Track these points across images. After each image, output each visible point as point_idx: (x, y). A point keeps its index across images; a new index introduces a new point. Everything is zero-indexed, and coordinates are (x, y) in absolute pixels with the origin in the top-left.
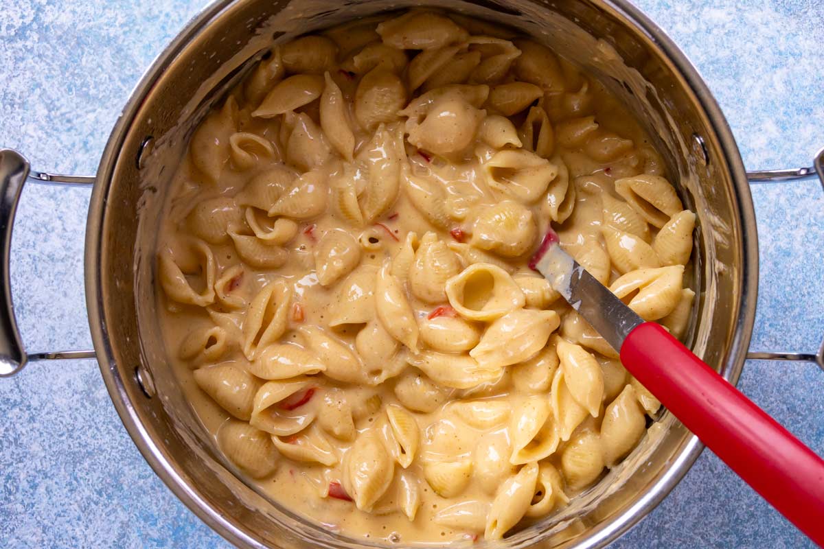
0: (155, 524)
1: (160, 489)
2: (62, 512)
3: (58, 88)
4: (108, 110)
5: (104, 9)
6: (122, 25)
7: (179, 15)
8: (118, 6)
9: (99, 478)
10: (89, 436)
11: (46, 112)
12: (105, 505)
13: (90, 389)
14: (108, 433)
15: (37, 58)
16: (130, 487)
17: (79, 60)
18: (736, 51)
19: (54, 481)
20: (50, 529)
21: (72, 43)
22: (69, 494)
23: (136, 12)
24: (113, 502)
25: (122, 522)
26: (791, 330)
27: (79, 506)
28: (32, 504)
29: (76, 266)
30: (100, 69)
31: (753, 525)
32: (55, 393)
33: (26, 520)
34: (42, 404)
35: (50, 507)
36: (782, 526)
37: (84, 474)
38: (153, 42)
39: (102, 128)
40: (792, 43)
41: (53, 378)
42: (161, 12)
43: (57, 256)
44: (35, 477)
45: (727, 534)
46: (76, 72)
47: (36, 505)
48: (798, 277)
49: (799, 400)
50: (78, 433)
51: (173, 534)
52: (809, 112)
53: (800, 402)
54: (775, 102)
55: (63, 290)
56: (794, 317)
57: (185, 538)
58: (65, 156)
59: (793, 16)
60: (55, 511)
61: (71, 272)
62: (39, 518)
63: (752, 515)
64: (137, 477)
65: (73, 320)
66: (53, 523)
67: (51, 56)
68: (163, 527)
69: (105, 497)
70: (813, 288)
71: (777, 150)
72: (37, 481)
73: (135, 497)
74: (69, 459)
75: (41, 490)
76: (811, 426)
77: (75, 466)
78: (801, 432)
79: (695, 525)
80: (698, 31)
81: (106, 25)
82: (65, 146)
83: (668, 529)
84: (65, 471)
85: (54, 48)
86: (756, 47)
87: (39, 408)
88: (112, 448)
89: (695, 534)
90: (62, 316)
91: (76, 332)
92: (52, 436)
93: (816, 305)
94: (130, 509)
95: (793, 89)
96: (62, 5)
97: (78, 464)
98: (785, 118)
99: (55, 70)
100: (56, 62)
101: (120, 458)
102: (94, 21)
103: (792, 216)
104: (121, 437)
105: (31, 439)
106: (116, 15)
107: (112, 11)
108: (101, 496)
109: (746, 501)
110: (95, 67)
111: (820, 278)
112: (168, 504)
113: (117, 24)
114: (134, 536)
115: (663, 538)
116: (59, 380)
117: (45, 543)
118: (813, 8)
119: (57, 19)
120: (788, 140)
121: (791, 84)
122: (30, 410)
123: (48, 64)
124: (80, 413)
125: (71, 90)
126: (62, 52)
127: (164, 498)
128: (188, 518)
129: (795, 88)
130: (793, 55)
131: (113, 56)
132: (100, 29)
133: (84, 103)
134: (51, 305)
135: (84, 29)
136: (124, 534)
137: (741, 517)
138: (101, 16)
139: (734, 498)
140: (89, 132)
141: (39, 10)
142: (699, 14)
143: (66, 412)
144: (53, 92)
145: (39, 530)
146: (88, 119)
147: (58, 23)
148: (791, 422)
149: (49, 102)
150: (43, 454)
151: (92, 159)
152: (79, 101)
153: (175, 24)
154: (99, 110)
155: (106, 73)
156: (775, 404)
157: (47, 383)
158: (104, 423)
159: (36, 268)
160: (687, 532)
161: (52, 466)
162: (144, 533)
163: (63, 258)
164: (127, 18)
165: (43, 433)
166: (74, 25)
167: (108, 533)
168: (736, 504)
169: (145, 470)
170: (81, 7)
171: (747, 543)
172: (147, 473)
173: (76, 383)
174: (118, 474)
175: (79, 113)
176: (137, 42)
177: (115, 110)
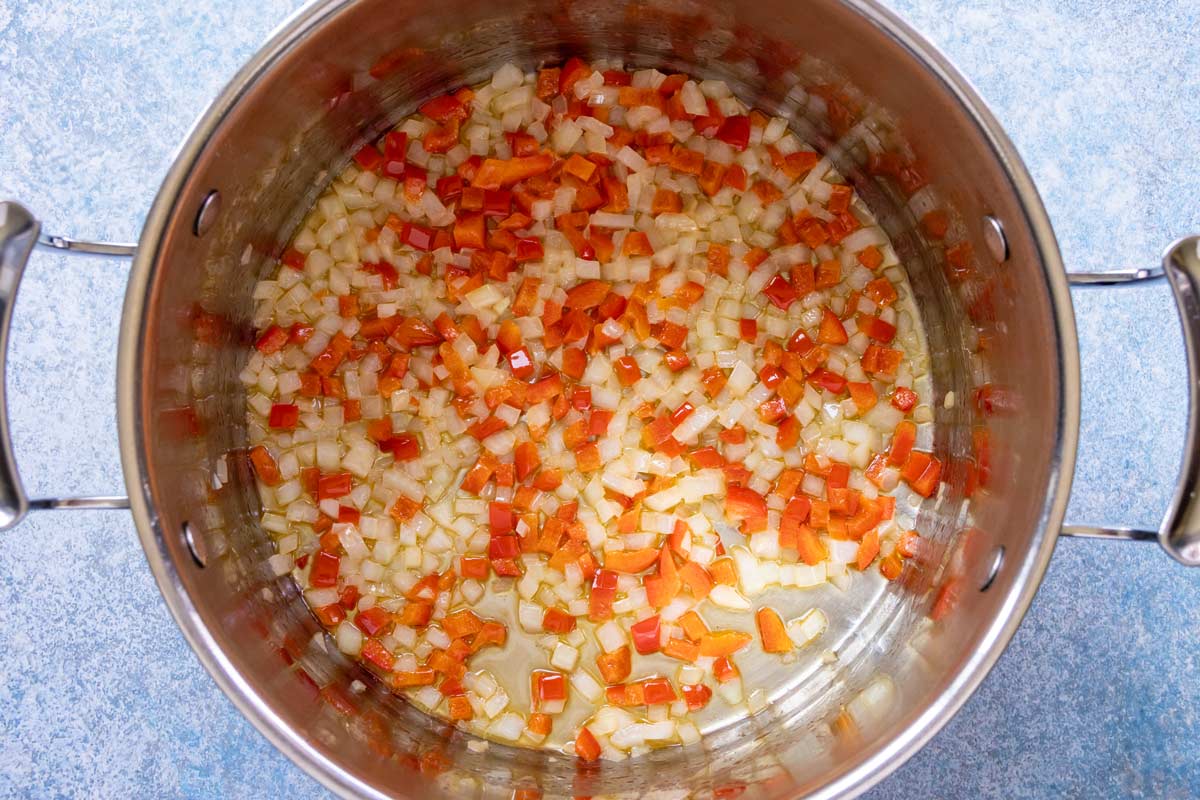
0: (197, 745)
1: (204, 694)
2: (61, 730)
3: (47, 123)
4: (120, 153)
5: (113, 8)
6: (139, 32)
7: (222, 18)
9: (115, 680)
10: (99, 620)
11: (30, 156)
12: (123, 719)
13: (99, 553)
14: (127, 616)
15: (15, 80)
16: (159, 693)
17: (78, 82)
18: (1003, 66)
19: (48, 687)
20: (44, 757)
21: (68, 58)
22: (71, 705)
23: (159, 14)
24: (135, 714)
25: (149, 744)
26: (1086, 452)
27: (86, 722)
28: (16, 720)
29: (77, 377)
30: (108, 95)
31: (1039, 724)
32: (48, 559)
33: (8, 743)
34: (29, 576)
35: (42, 724)
36: (1078, 724)
37: (91, 676)
38: (186, 56)
39: (112, 179)
40: (1080, 57)
41: (45, 538)
42: (195, 13)
43: (48, 363)
44: (21, 681)
45: (1004, 737)
46: (74, 98)
47: (22, 722)
48: (1094, 378)
49: (1098, 549)
50: (83, 616)
51: (223, 759)
52: (1104, 150)
53: (1099, 552)
54: (1058, 137)
55: (58, 411)
57: (240, 764)
58: (58, 219)
59: (1079, 19)
60: (50, 729)
61: (70, 384)
62: (26, 741)
64: (169, 677)
65: (73, 454)
66: (47, 748)
67: (36, 76)
68: (208, 749)
69: (124, 707)
70: (1114, 394)
71: (1062, 203)
72: (22, 687)
73: (166, 707)
74: (71, 654)
75: (30, 699)
76: (1114, 585)
77: (78, 665)
78: (1102, 593)
80: (951, 40)
81: (117, 31)
82: (59, 205)
84: (65, 671)
85: (41, 65)
86: (1031, 61)
87: (24, 582)
88: (133, 636)
90: (57, 449)
91: (78, 471)
92: (44, 621)
93: (1119, 417)
94: (159, 724)
95: (1082, 118)
97: (83, 661)
98: (1072, 160)
99: (41, 96)
100: (45, 85)
101: (144, 651)
102: (99, 25)
104: (145, 621)
105: (13, 627)
106: (131, 18)
107: (125, 12)
108: (117, 706)
109: (1029, 691)
110: (101, 92)
111: (1123, 379)
112: (216, 715)
113: (132, 30)
114: (166, 762)
116: (54, 541)
117: (36, 776)
118: (1107, 7)
120: (1078, 190)
121: (1078, 112)
122: (11, 584)
123: (32, 87)
124: (85, 588)
125: (67, 126)
126: (53, 71)
127: (208, 707)
129: (1084, 118)
130: (1081, 72)
131: (127, 75)
132: (108, 36)
133: (86, 144)
134: (40, 433)
135: (85, 37)
136: (152, 761)
137: (1023, 714)
138: (109, 19)
139: (1012, 686)
140: (94, 184)
141: (18, 9)
142: (952, 16)
143: (64, 586)
144: (41, 128)
145: (26, 757)
146: (91, 166)
147: (47, 29)
148: (1088, 579)
149: (35, 141)
150: (32, 649)
151: (97, 224)
152: (77, 140)
153: (217, 31)
154: (108, 153)
155: (117, 101)
156: (1066, 555)
157: (36, 545)
158: (120, 601)
159: (18, 381)
160: (948, 736)
161: (45, 665)
162: (180, 758)
163: (58, 366)
164: (146, 21)
165: (30, 618)
166: (70, 32)
167: (128, 759)
168: (1015, 695)
169: (182, 668)
170: (79, 6)
171: (1030, 749)
172: (185, 672)
173: (79, 545)
174: (142, 674)
175: (78, 157)
176: (161, 55)
177: (130, 153)
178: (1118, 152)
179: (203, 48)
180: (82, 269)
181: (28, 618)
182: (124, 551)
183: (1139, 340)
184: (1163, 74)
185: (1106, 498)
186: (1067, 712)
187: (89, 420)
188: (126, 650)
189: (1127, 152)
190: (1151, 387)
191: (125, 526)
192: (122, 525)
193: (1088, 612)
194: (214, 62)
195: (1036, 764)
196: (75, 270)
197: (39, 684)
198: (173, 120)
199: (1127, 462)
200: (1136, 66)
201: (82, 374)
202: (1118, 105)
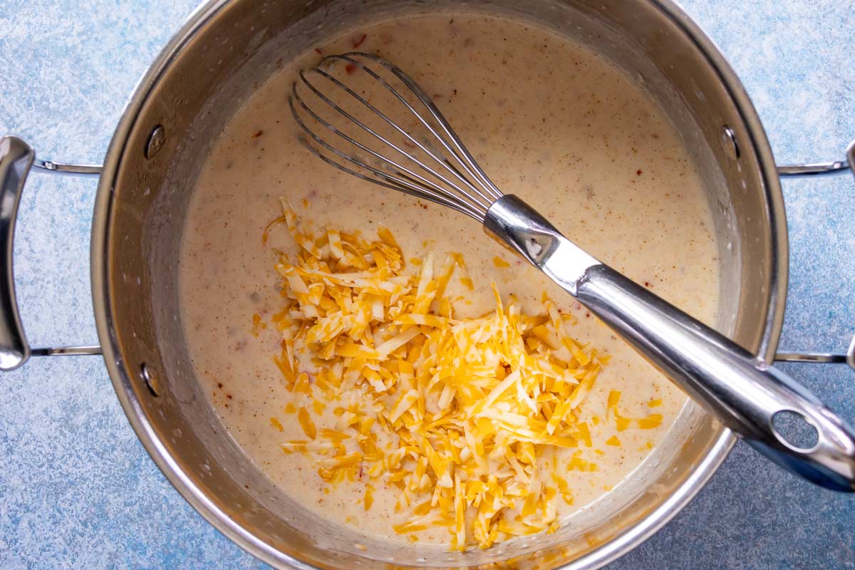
0: (145, 553)
1: (148, 516)
2: (47, 546)
3: (17, 105)
4: (70, 124)
5: (60, 18)
6: (79, 34)
7: (139, 20)
8: (74, 15)
9: (83, 508)
10: (70, 465)
12: (91, 536)
13: (68, 416)
14: (90, 461)
16: (116, 516)
17: (37, 74)
18: (721, 19)
19: (37, 515)
20: (36, 565)
21: (29, 57)
22: (53, 527)
23: (94, 20)
24: (99, 532)
25: (110, 553)
27: (64, 539)
28: (15, 539)
29: (46, 288)
30: (59, 82)
31: (771, 515)
32: (32, 422)
33: (10, 557)
34: (19, 435)
35: (34, 542)
36: (801, 514)
37: (67, 505)
38: (114, 49)
39: (65, 143)
40: (780, 8)
41: (29, 407)
42: (119, 18)
43: (25, 279)
44: (17, 511)
45: (744, 526)
46: (34, 86)
47: (19, 541)
49: (810, 381)
50: (59, 462)
51: (164, 563)
52: (802, 77)
53: (811, 383)
54: (766, 69)
55: (34, 313)
56: (801, 293)
57: (176, 566)
60: (39, 546)
61: (42, 294)
62: (23, 554)
63: (770, 504)
64: (123, 505)
66: (38, 559)
67: (7, 71)
68: (153, 556)
69: (91, 528)
70: (817, 262)
71: (772, 119)
72: (18, 516)
73: (122, 526)
74: (51, 490)
75: (24, 524)
77: (57, 498)
79: (709, 518)
81: (63, 34)
83: (682, 524)
84: (48, 503)
85: (11, 62)
86: (742, 13)
87: (16, 439)
88: (95, 476)
89: (710, 528)
92: (32, 467)
93: (823, 279)
94: (117, 539)
95: (783, 55)
96: (16, 17)
97: (61, 495)
98: (777, 86)
99: (13, 86)
100: (14, 77)
101: (103, 486)
102: (50, 31)
103: (791, 188)
104: (104, 464)
105: (10, 472)
106: (73, 24)
107: (69, 20)
108: (86, 526)
109: (762, 490)
110: (54, 79)
111: (824, 250)
112: (157, 531)
113: (74, 33)
114: (123, 567)
115: (677, 534)
116: (36, 409)
119: (12, 32)
120: (782, 109)
121: (781, 49)
122: (7, 441)
123: (5, 80)
124: (59, 442)
125: (31, 106)
126: (19, 66)
127: (152, 525)
128: (178, 544)
129: (785, 53)
130: (781, 19)
131: (72, 67)
132: (57, 39)
133: (45, 118)
135: (40, 40)
136: (113, 566)
137: (758, 507)
138: (57, 26)
139: (749, 487)
143: (44, 441)
144: (12, 109)
145: (23, 566)
146: (50, 134)
147: (13, 37)
149: (9, 118)
150: (24, 487)
152: (39, 116)
153: (135, 29)
154: (61, 124)
155: (66, 86)
157: (24, 412)
158: (85, 450)
160: (702, 526)
161: (33, 499)
162: (133, 563)
163: (32, 281)
164: (84, 26)
165: (22, 465)
166: (30, 37)
167: (95, 565)
168: (752, 494)
169: (131, 497)
170: (36, 18)
171: (766, 533)
172: (133, 500)
173: (53, 411)
174: (103, 503)
175: (41, 128)
176: (96, 50)
177: (77, 124)
178: (813, 79)
179: (125, 43)
180: (46, 209)
181: (20, 465)
182: (86, 413)
183: (835, 219)
184: (845, 17)
185: (815, 342)
186: (792, 504)
187: (56, 320)
188: (91, 486)
189: (819, 77)
190: (846, 255)
191: (85, 395)
192: (83, 394)
193: (805, 428)
194: (134, 53)
195: (770, 545)
196: (41, 210)
197: (30, 513)
198: (106, 97)
199: (830, 313)
200: (823, 12)
201: (50, 286)
202: (811, 42)
